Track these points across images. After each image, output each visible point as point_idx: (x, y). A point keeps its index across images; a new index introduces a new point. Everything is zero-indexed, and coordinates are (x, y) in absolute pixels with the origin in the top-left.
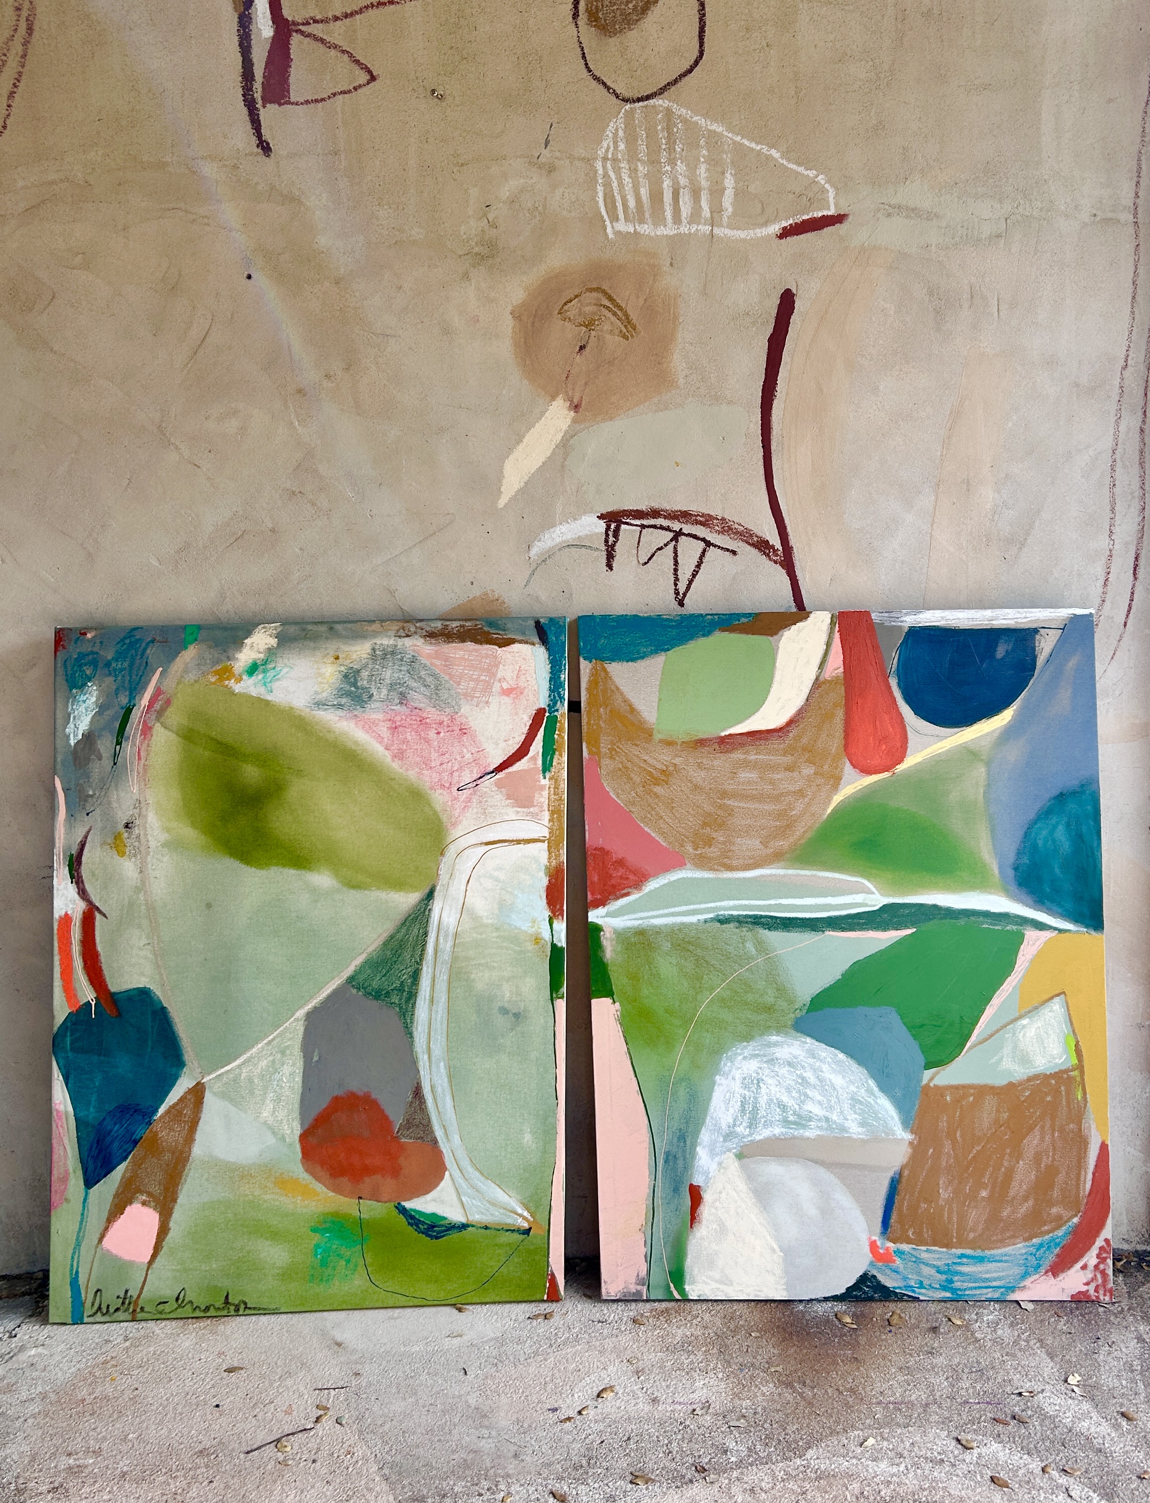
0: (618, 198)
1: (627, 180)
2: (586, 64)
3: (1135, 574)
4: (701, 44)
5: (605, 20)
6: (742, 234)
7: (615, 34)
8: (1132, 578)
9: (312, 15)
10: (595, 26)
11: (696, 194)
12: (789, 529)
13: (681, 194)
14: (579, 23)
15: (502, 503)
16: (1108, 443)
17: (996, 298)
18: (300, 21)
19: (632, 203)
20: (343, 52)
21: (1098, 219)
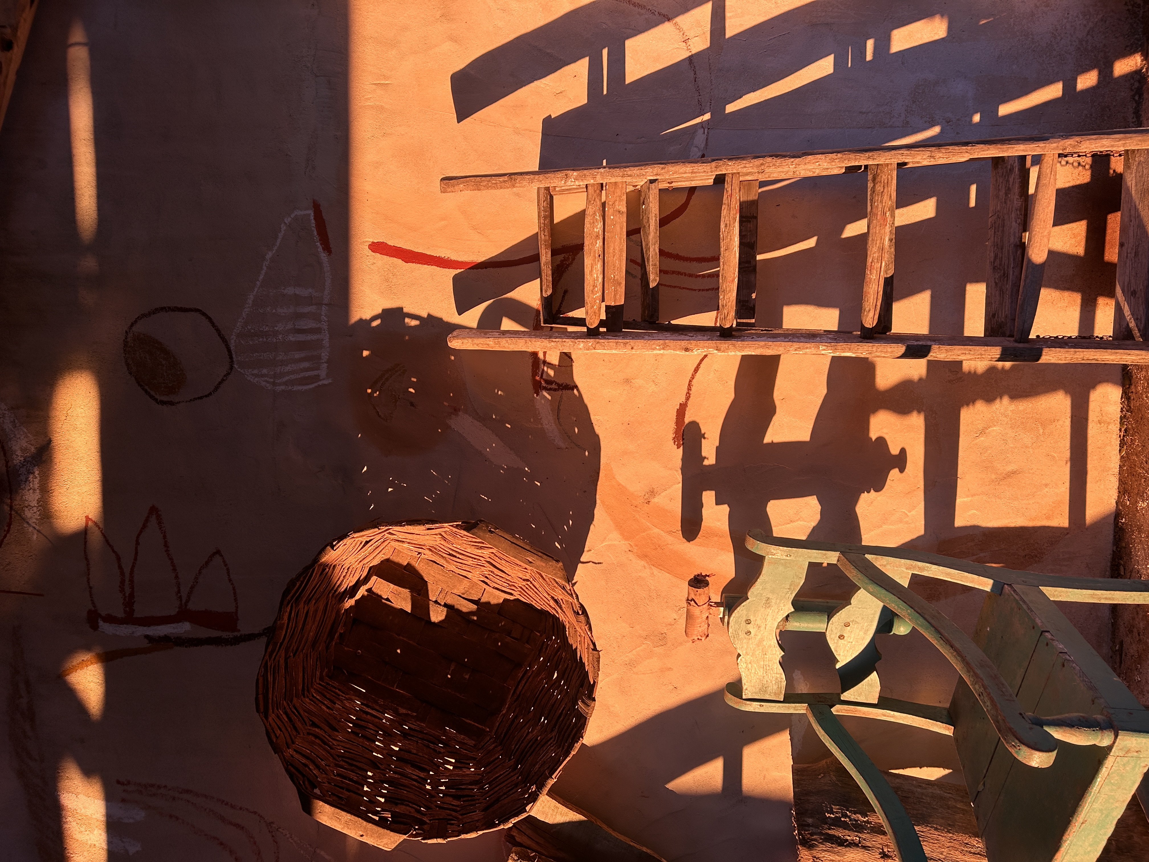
0: (302, 375)
1: (288, 368)
2: (206, 396)
4: (191, 310)
5: (175, 381)
6: (328, 283)
7: (184, 374)
9: (175, 594)
10: (179, 389)
11: (299, 316)
13: (299, 327)
14: (176, 401)
18: (179, 603)
19: (306, 365)
20: (200, 573)
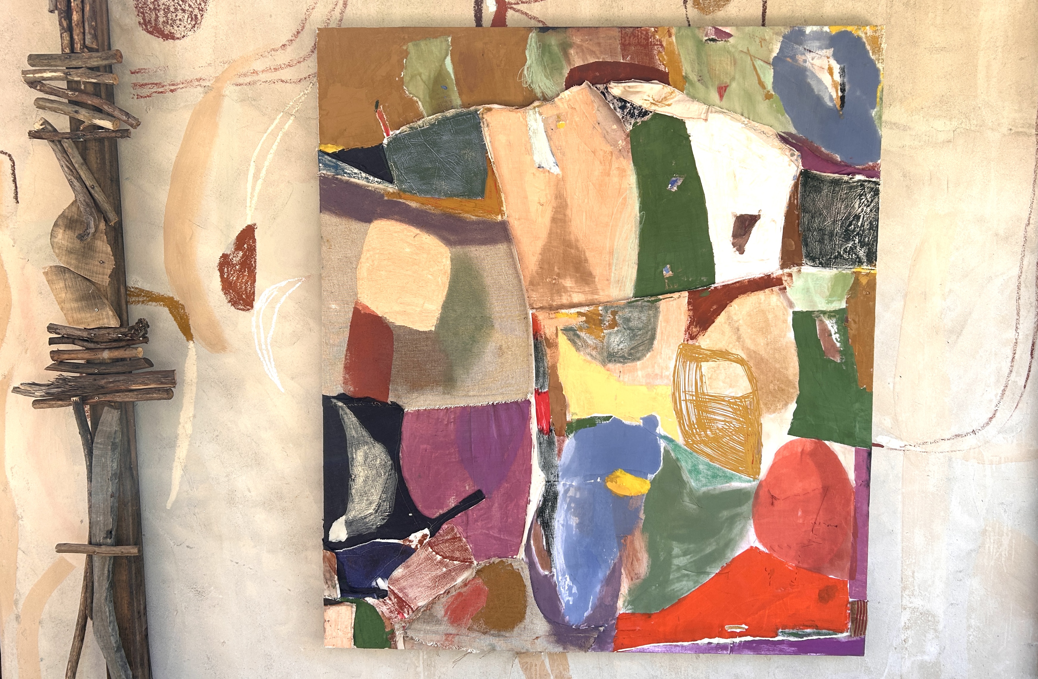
3: (1032, 354)
8: (1030, 357)
16: (1016, 271)
17: (946, 180)
21: (1013, 132)
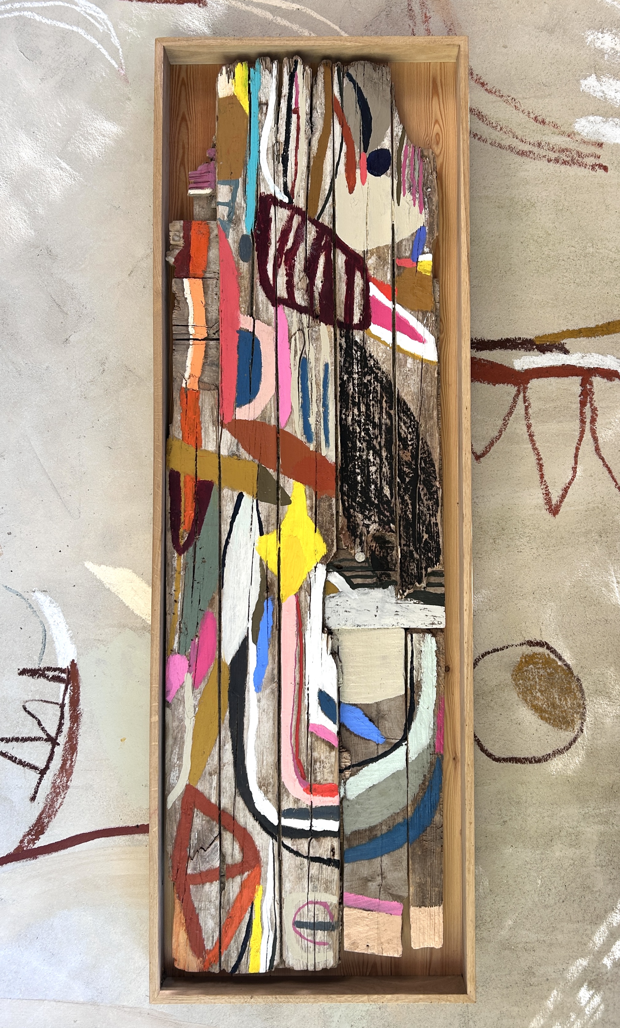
2: (489, 653)
4: (506, 760)
5: (526, 671)
7: (514, 680)
9: (532, 405)
10: (521, 661)
12: (54, 855)
14: (525, 646)
15: (89, 565)
18: (527, 394)
20: (501, 432)
